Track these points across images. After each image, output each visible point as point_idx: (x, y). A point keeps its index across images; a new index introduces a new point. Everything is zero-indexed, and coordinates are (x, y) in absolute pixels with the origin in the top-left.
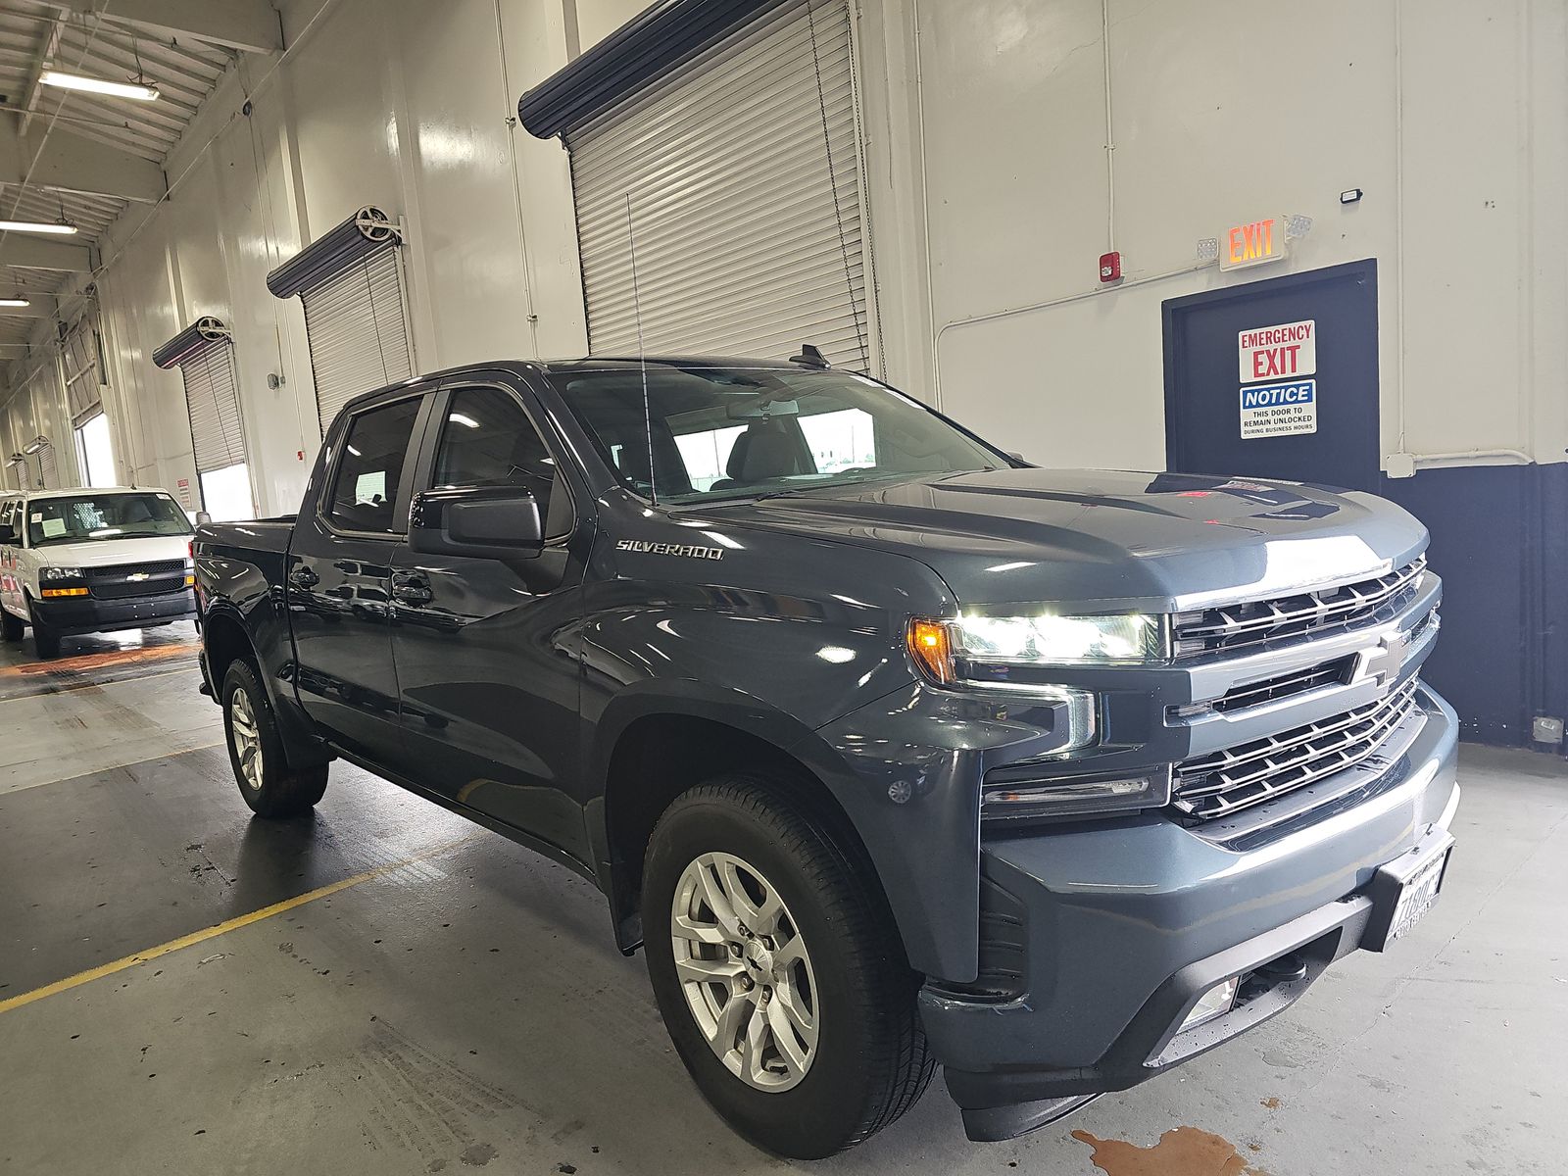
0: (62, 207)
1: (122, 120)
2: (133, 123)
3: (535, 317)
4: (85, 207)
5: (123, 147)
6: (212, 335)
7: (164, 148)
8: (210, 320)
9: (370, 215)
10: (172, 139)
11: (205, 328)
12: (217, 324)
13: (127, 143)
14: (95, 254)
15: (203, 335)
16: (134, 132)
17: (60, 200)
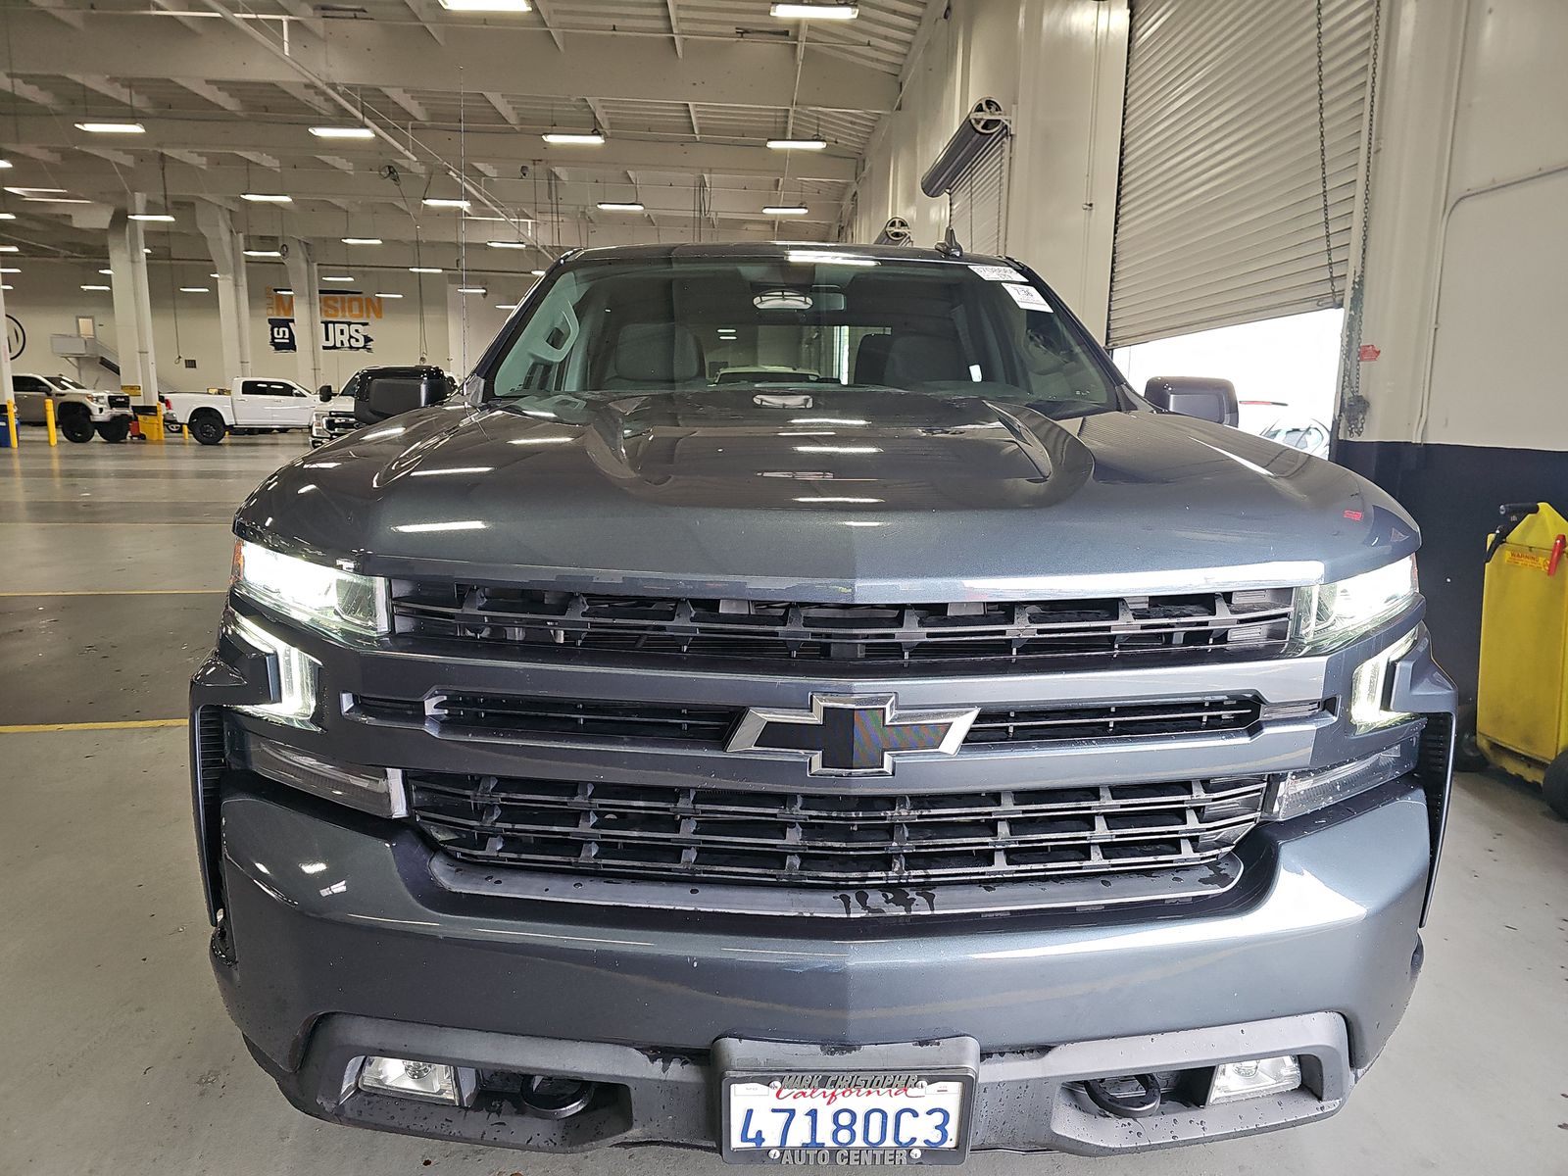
0: (818, 125)
1: (865, 39)
2: (874, 41)
3: (1091, 205)
4: (851, 123)
5: (869, 64)
6: (897, 235)
7: (899, 60)
8: (897, 220)
9: (984, 106)
10: (905, 51)
11: (892, 229)
12: (903, 224)
13: (872, 59)
14: (861, 164)
15: (889, 234)
16: (877, 49)
17: (818, 118)
